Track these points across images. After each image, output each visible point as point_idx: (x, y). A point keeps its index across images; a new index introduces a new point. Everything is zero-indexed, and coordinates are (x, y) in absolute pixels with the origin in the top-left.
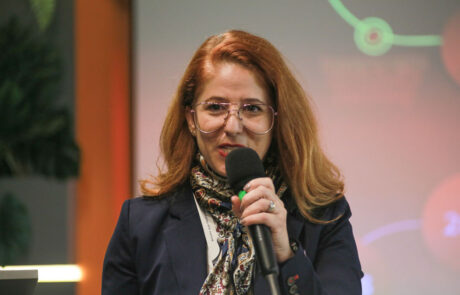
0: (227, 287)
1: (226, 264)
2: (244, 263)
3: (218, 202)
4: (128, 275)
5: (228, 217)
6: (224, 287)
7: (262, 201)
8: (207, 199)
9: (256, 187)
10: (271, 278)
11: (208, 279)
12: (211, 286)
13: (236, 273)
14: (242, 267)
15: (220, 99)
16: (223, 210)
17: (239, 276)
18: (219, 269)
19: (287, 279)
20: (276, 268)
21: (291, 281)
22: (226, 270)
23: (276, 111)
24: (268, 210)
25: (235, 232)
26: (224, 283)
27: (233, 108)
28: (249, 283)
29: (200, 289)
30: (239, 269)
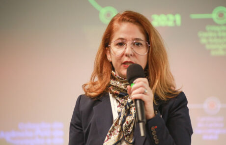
0: (120, 132)
1: (120, 121)
2: (128, 121)
3: (118, 92)
4: (79, 129)
5: (123, 100)
6: (118, 132)
7: (141, 88)
8: (114, 91)
9: (139, 82)
10: (141, 124)
11: (111, 128)
12: (113, 132)
13: (124, 125)
14: (127, 122)
15: (122, 39)
16: (121, 96)
17: (126, 126)
18: (117, 124)
19: (151, 127)
20: (145, 120)
21: (153, 129)
22: (120, 124)
23: (149, 44)
24: (144, 93)
25: (126, 106)
26: (119, 130)
27: (129, 43)
28: (131, 130)
29: (107, 133)
30: (126, 123)
